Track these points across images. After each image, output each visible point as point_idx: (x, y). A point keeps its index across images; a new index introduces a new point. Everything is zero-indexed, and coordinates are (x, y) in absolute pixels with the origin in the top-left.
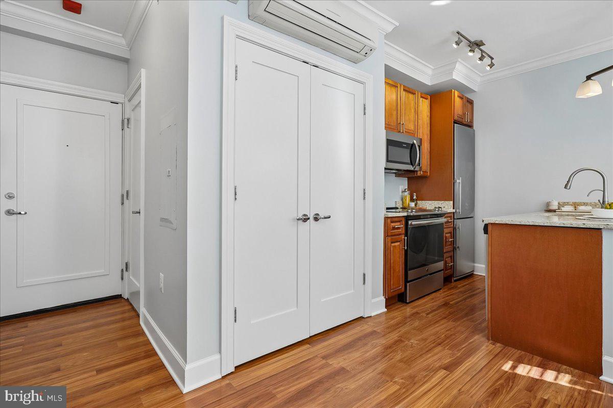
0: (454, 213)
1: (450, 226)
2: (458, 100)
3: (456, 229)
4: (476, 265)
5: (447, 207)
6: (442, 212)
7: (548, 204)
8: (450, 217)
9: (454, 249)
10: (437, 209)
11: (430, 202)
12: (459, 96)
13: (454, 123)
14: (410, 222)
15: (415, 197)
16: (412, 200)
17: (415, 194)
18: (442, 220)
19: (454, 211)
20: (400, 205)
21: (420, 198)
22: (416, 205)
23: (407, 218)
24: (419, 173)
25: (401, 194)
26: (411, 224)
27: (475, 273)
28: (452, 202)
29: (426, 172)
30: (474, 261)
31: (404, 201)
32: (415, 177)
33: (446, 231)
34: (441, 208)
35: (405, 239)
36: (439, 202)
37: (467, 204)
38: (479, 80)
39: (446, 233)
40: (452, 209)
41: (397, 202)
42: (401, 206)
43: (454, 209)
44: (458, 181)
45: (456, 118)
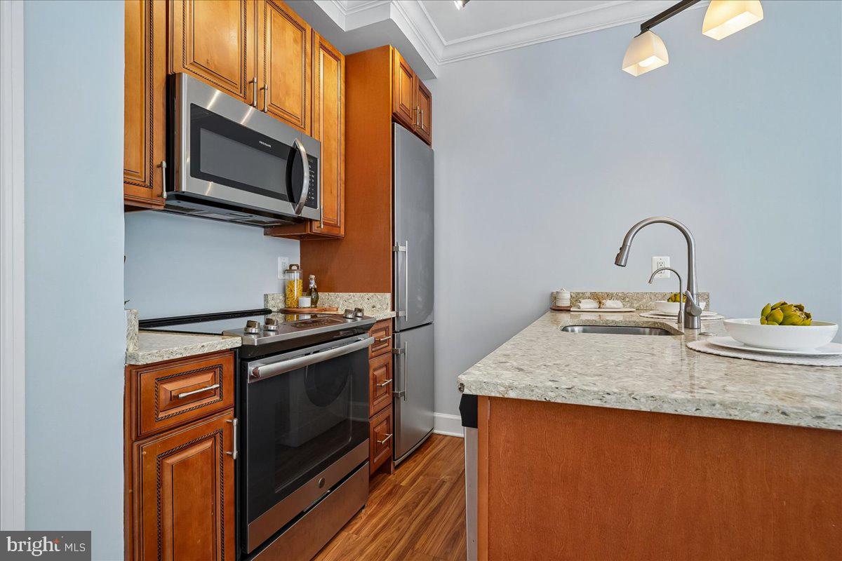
0: (394, 318)
1: (383, 350)
2: (400, 74)
3: (398, 355)
4: (437, 415)
5: (376, 306)
6: (366, 322)
7: (554, 297)
8: (386, 329)
9: (395, 398)
10: (350, 316)
11: (346, 295)
12: (402, 66)
13: (394, 120)
14: (251, 368)
15: (313, 285)
16: (306, 290)
17: (313, 277)
18: (365, 341)
19: (394, 314)
20: (276, 304)
21: (325, 286)
22: (314, 302)
23: (243, 355)
24: (315, 225)
25: (280, 276)
26: (256, 373)
27: (436, 431)
28: (389, 296)
29: (336, 226)
30: (433, 408)
31: (288, 292)
32: (309, 235)
33: (374, 363)
34: (360, 310)
35: (231, 424)
36: (362, 294)
37: (419, 299)
38: (440, 53)
39: (375, 370)
40: (389, 310)
41: (270, 298)
42: (281, 306)
43: (393, 310)
44: (401, 249)
45: (397, 109)
